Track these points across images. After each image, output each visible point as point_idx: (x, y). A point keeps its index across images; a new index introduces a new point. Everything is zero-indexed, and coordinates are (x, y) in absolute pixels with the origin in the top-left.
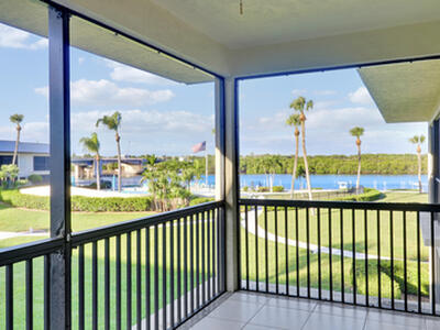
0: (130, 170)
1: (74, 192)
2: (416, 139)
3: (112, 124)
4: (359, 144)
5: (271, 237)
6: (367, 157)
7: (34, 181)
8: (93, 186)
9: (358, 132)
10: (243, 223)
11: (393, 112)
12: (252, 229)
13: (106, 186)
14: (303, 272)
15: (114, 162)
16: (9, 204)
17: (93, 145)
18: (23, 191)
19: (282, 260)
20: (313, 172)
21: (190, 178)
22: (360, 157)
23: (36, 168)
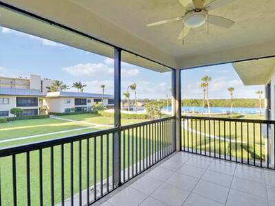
0: (140, 104)
1: (122, 111)
2: (259, 92)
3: (133, 88)
4: (232, 94)
5: (194, 131)
6: (236, 100)
7: (108, 107)
8: (127, 110)
9: (231, 89)
10: (182, 125)
11: (247, 81)
12: (186, 128)
13: (131, 110)
14: (208, 146)
15: (134, 102)
16: (100, 115)
17: (127, 95)
18: (105, 111)
19: (199, 140)
20: (211, 106)
21: (161, 107)
22: (232, 100)
23: (109, 103)
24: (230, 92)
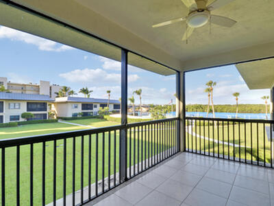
0: (144, 110)
1: (129, 117)
2: (265, 97)
3: (139, 93)
4: (237, 99)
5: (198, 136)
6: (241, 105)
7: (114, 112)
8: (132, 115)
9: (237, 94)
10: (186, 130)
11: (253, 85)
12: (190, 133)
13: (136, 115)
14: (211, 150)
15: (139, 107)
16: (106, 120)
17: (133, 101)
18: (110, 116)
19: (202, 145)
20: (216, 111)
21: (166, 112)
22: (237, 105)
23: (114, 108)
24: (235, 97)
